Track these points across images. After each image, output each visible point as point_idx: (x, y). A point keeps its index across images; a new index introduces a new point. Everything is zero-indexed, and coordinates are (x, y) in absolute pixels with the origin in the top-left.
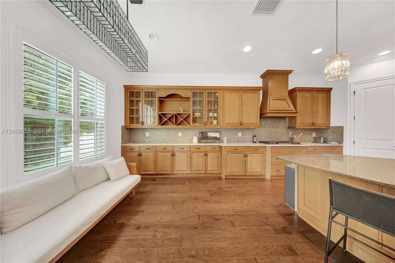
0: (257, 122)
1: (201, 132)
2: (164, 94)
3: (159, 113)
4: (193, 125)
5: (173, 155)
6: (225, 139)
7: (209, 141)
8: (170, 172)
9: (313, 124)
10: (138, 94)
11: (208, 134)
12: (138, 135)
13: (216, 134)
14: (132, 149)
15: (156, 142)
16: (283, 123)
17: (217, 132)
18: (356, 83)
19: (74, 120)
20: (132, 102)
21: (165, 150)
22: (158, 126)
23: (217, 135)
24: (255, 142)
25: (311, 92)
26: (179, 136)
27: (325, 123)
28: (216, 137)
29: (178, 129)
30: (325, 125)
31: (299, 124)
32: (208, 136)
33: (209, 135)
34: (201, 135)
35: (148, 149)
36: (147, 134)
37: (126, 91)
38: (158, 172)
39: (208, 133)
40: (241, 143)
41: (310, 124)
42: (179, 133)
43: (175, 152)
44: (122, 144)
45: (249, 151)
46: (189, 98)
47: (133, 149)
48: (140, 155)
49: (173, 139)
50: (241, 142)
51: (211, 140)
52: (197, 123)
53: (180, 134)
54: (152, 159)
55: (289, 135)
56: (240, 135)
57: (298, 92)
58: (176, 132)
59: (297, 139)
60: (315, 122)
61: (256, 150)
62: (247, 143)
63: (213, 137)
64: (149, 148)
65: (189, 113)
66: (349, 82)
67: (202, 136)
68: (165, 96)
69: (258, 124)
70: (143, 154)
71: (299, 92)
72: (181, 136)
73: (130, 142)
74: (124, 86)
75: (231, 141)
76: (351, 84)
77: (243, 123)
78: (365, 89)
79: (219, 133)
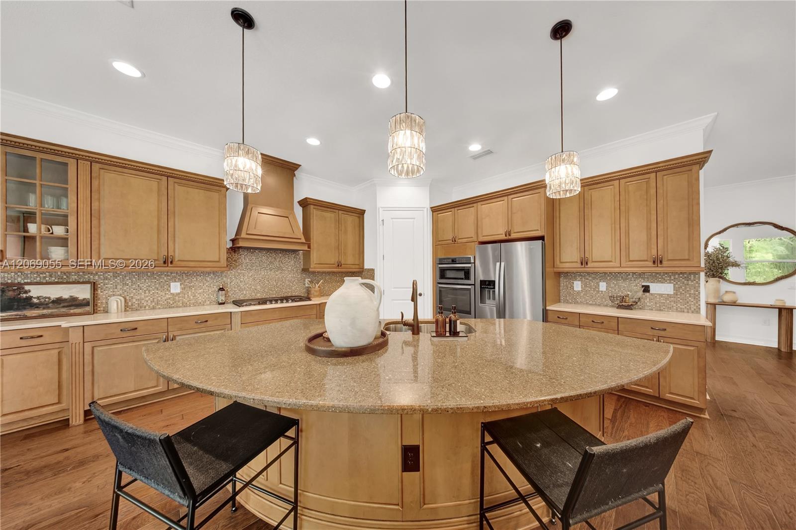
0: (219, 258)
6: (115, 303)
7: (37, 313)
9: (339, 265)
11: (27, 292)
13: (74, 290)
16: (292, 262)
17: (79, 283)
18: (385, 209)
24: (224, 303)
25: (335, 210)
27: (357, 263)
28: (72, 299)
30: (357, 266)
31: (316, 264)
32: (30, 297)
33: (33, 294)
39: (27, 288)
40: (181, 309)
41: (334, 264)
45: (180, 329)
50: (180, 307)
55: (304, 284)
56: (175, 287)
57: (313, 206)
59: (315, 291)
60: (343, 262)
61: (203, 325)
62: (202, 307)
66: (377, 206)
69: (222, 262)
71: (315, 207)
75: (140, 308)
76: (380, 208)
77: (173, 257)
78: (392, 219)
79: (88, 287)
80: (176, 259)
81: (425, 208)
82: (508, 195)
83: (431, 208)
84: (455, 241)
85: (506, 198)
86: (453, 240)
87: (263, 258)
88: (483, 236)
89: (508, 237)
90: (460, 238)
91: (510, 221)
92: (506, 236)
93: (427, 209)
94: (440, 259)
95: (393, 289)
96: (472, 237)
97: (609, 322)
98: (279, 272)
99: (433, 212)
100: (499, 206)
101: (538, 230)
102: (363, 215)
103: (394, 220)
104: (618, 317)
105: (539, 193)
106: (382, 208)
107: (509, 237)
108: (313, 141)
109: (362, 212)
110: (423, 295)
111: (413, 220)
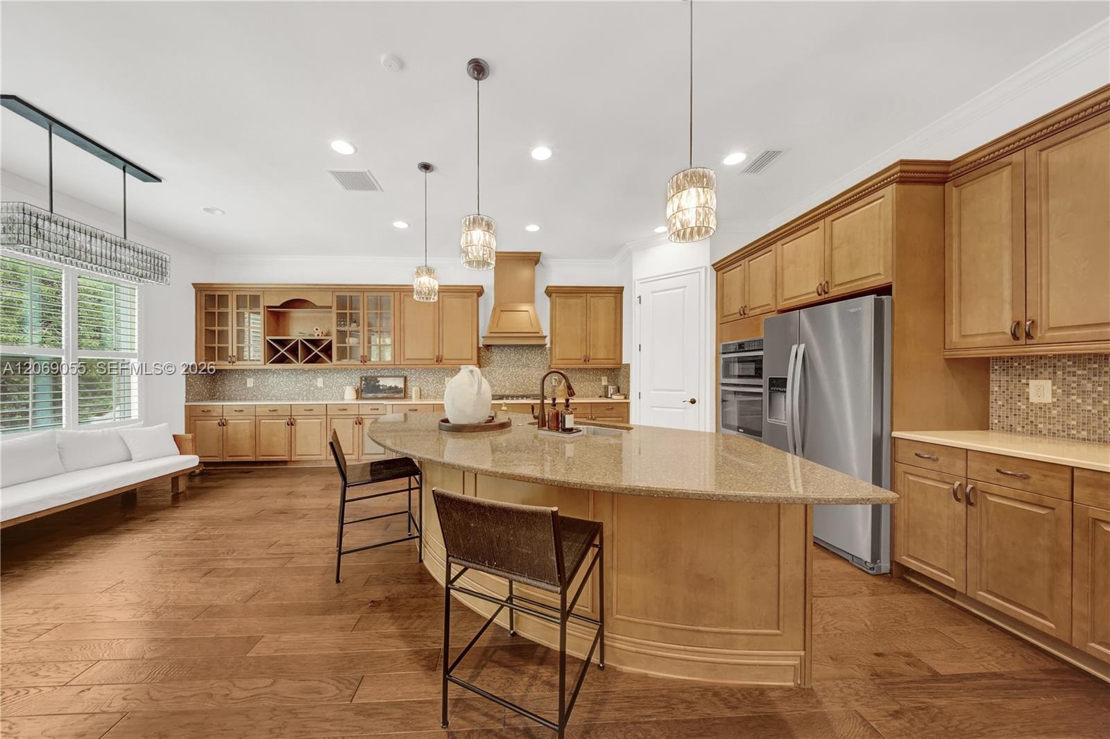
0: (472, 357)
1: (364, 377)
2: (277, 301)
3: (268, 338)
4: (339, 363)
5: (291, 424)
6: (414, 391)
7: (380, 395)
8: (285, 458)
9: (586, 360)
10: (223, 300)
11: (378, 382)
12: (231, 385)
13: (397, 381)
14: (206, 412)
15: (269, 398)
16: (539, 358)
17: (397, 377)
18: (644, 281)
19: (67, 357)
20: (210, 315)
21: (274, 413)
22: (265, 364)
23: (399, 383)
25: (582, 295)
26: (319, 386)
27: (613, 357)
28: (396, 387)
29: (315, 371)
30: (613, 361)
31: (558, 359)
32: (379, 385)
33: (381, 383)
34: (363, 382)
35: (240, 411)
36: (250, 382)
37: (199, 294)
38: (261, 459)
39: (379, 379)
41: (580, 359)
42: (319, 379)
43: (295, 417)
44: (186, 402)
46: (331, 307)
47: (209, 411)
48: (222, 424)
49: (305, 393)
51: (385, 393)
52: (347, 358)
53: (320, 382)
54: (248, 431)
57: (555, 294)
58: (311, 378)
60: (591, 356)
63: (390, 388)
64: (241, 409)
65: (330, 338)
66: (634, 279)
67: (367, 384)
68: (278, 305)
69: (473, 360)
70: (230, 421)
71: (558, 295)
72: (322, 385)
73: (212, 397)
74: (194, 285)
75: (429, 396)
76: (637, 282)
77: (442, 357)
78: (652, 293)
79: (402, 380)
80: (444, 358)
81: (702, 267)
82: (824, 217)
83: (713, 265)
84: (745, 314)
85: (821, 223)
86: (742, 313)
87: (513, 356)
88: (785, 300)
89: (824, 296)
90: (752, 307)
91: (828, 266)
92: (820, 295)
93: (706, 268)
94: (725, 346)
95: (653, 392)
96: (768, 305)
97: (1045, 476)
98: (526, 368)
99: (717, 271)
100: (809, 242)
101: (879, 274)
102: (622, 293)
103: (654, 294)
104: (1073, 468)
105: (883, 197)
106: (638, 280)
107: (826, 296)
108: (533, 228)
109: (620, 290)
110: (697, 402)
111: (682, 290)
